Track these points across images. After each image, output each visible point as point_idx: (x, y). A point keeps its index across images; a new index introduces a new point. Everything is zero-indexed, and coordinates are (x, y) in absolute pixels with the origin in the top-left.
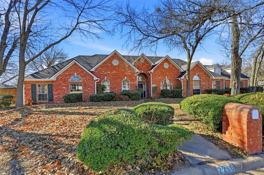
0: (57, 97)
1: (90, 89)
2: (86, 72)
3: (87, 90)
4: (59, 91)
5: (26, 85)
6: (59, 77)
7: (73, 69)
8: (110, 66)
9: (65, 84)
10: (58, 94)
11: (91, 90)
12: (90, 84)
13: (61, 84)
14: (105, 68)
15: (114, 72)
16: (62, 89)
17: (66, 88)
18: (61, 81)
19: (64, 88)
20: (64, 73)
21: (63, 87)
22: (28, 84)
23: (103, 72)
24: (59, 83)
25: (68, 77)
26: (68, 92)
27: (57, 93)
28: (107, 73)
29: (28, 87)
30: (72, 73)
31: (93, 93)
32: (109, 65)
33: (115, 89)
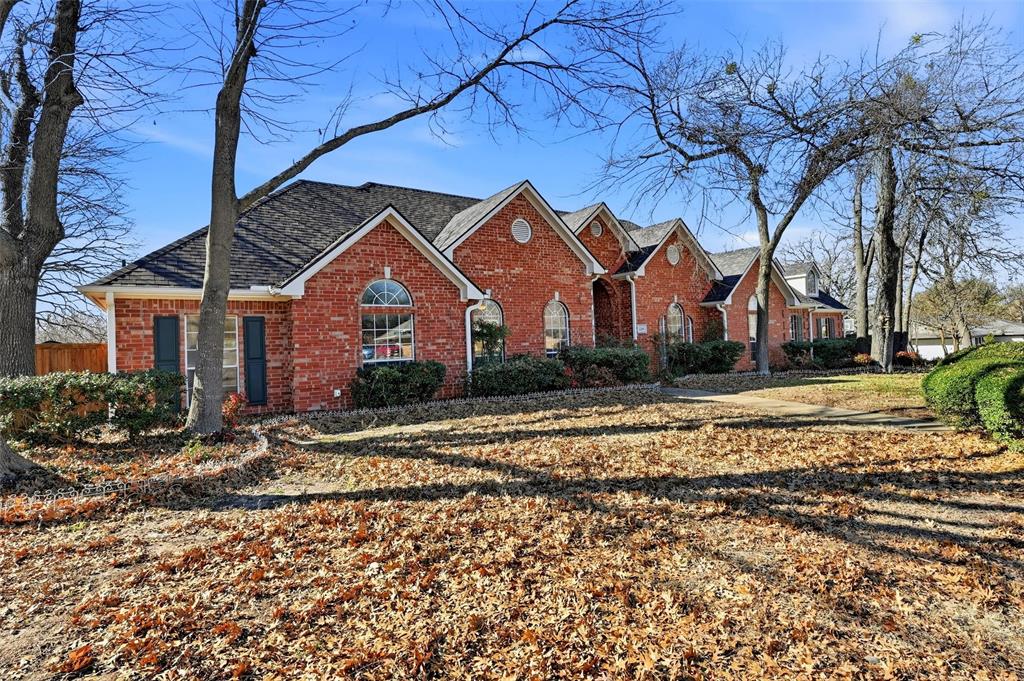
0: (305, 379)
1: (444, 341)
2: (427, 265)
3: (435, 347)
4: (317, 353)
5: (123, 319)
6: (313, 284)
7: (374, 249)
8: (503, 244)
9: (341, 319)
10: (310, 365)
11: (448, 347)
12: (445, 318)
13: (327, 315)
14: (484, 250)
15: (517, 270)
16: (329, 343)
17: (347, 337)
18: (325, 304)
19: (339, 334)
20: (336, 267)
21: (334, 333)
22: (136, 313)
23: (477, 266)
24: (315, 311)
25: (355, 286)
26: (355, 358)
27: (306, 361)
28: (491, 273)
29: (133, 332)
30: (372, 265)
31: (459, 358)
32: (500, 239)
33: (524, 344)
